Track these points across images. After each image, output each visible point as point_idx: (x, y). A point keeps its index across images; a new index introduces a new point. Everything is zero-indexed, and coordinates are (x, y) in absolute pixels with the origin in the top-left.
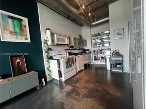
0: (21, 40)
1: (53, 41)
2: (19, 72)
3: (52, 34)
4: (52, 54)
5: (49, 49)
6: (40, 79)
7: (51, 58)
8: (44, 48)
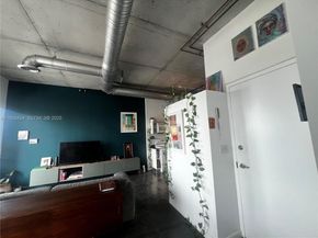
0: (131, 131)
1: (155, 130)
2: (128, 156)
3: (155, 124)
4: (155, 142)
5: (152, 138)
6: (142, 165)
7: (153, 147)
8: (147, 137)
